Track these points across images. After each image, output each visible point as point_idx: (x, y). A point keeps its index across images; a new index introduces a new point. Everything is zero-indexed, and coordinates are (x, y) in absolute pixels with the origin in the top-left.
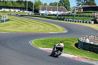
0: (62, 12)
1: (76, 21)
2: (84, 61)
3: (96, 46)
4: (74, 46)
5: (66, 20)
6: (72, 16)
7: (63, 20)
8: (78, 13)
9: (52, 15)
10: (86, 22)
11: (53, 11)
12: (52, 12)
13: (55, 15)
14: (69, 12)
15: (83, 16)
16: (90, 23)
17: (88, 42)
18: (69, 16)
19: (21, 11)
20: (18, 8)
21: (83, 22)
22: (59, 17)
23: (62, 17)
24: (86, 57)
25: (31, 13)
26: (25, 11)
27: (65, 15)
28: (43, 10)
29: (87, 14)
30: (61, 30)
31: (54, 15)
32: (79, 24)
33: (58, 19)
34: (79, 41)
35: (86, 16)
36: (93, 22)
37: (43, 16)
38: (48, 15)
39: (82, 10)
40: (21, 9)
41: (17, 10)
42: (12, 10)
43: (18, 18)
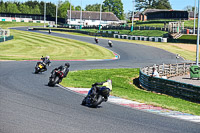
0: (109, 22)
1: (134, 39)
2: (151, 110)
3: (171, 82)
4: (132, 83)
5: (117, 37)
6: (127, 28)
7: (111, 36)
8: (137, 23)
9: (91, 28)
10: (153, 40)
11: (93, 20)
12: (90, 23)
13: (97, 28)
14: (122, 21)
15: (147, 28)
16: (160, 40)
17: (158, 77)
18: (121, 28)
19: (35, 21)
20: (28, 16)
21: (148, 40)
22: (104, 31)
23: (110, 32)
24: (155, 104)
25: (51, 24)
26: (42, 22)
27: (114, 28)
28: (74, 18)
29: (154, 25)
30: (108, 54)
31: (94, 27)
32: (140, 42)
33: (101, 34)
34: (141, 74)
35: (152, 29)
36: (165, 40)
37: (74, 29)
38: (84, 28)
39: (145, 17)
40: (34, 16)
41: (26, 20)
42: (18, 20)
43: (30, 34)
